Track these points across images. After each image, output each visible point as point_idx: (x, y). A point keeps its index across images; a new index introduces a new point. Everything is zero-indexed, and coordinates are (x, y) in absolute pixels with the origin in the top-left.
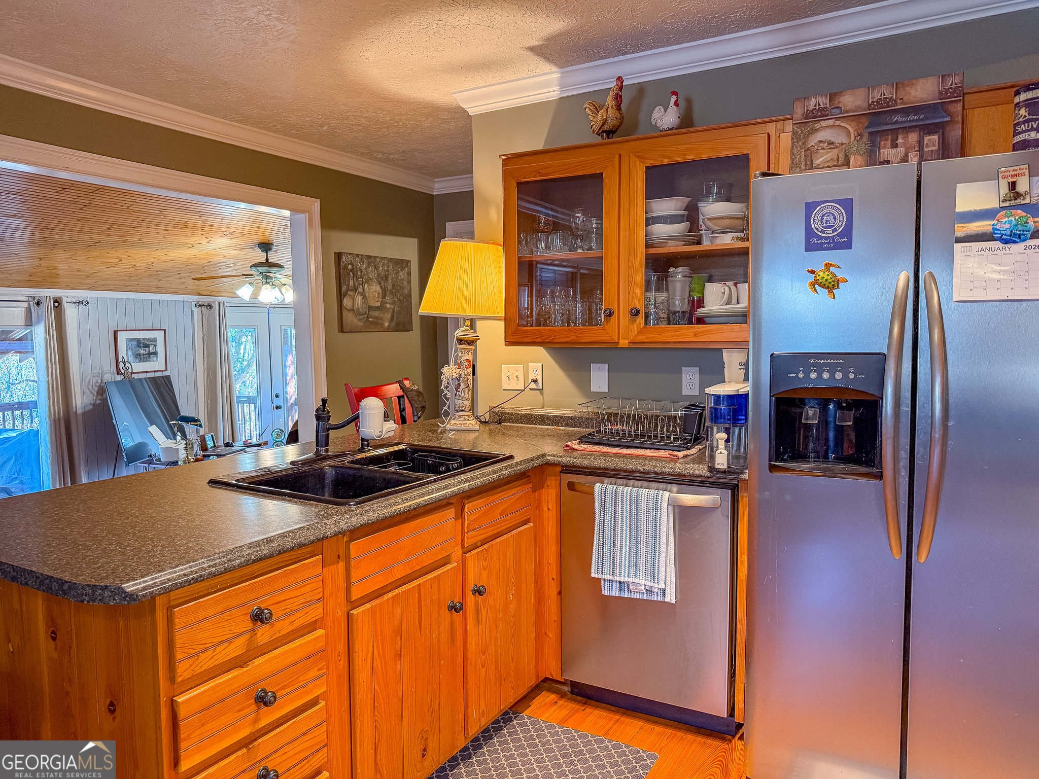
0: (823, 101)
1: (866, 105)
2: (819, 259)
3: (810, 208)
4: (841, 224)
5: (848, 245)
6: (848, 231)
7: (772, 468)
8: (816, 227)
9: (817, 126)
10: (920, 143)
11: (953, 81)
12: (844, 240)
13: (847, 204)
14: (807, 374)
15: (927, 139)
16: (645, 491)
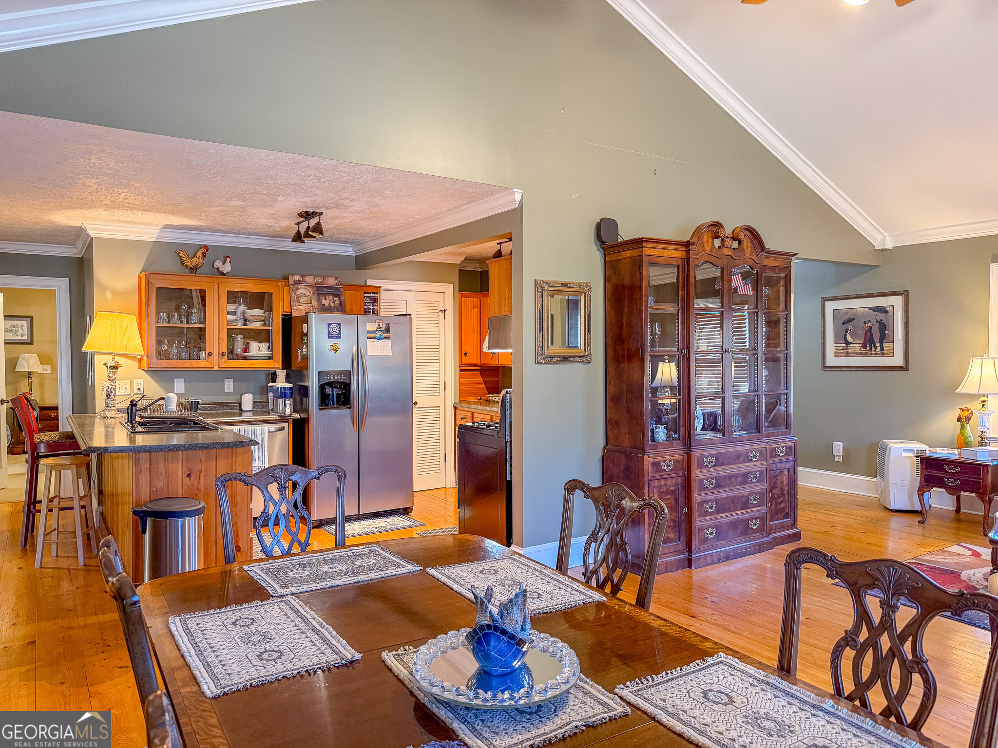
0: (300, 278)
1: (314, 283)
2: (333, 341)
3: (329, 325)
4: (338, 331)
5: (340, 338)
6: (340, 333)
7: (320, 409)
8: (331, 331)
9: (299, 287)
10: (333, 299)
11: (340, 281)
12: (339, 336)
13: (339, 325)
14: (330, 377)
15: (335, 298)
16: (258, 428)
